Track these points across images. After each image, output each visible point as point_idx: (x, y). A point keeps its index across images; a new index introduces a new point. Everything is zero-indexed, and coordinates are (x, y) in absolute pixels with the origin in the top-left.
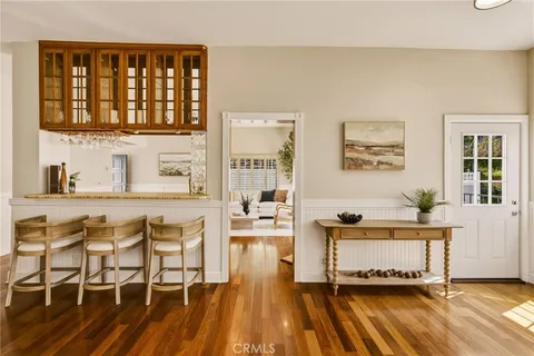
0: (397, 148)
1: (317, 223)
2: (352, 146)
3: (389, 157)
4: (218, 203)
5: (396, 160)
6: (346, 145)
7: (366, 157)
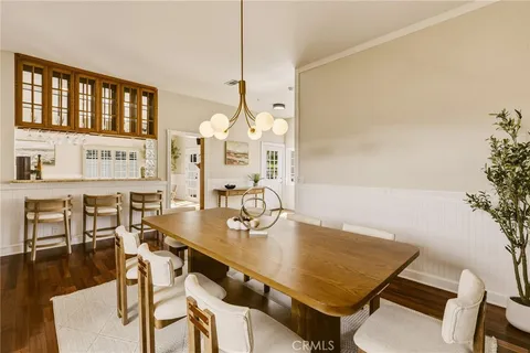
0: (245, 155)
1: (215, 190)
2: (229, 153)
3: (243, 159)
4: (165, 182)
5: (246, 160)
6: (227, 153)
7: (235, 158)
